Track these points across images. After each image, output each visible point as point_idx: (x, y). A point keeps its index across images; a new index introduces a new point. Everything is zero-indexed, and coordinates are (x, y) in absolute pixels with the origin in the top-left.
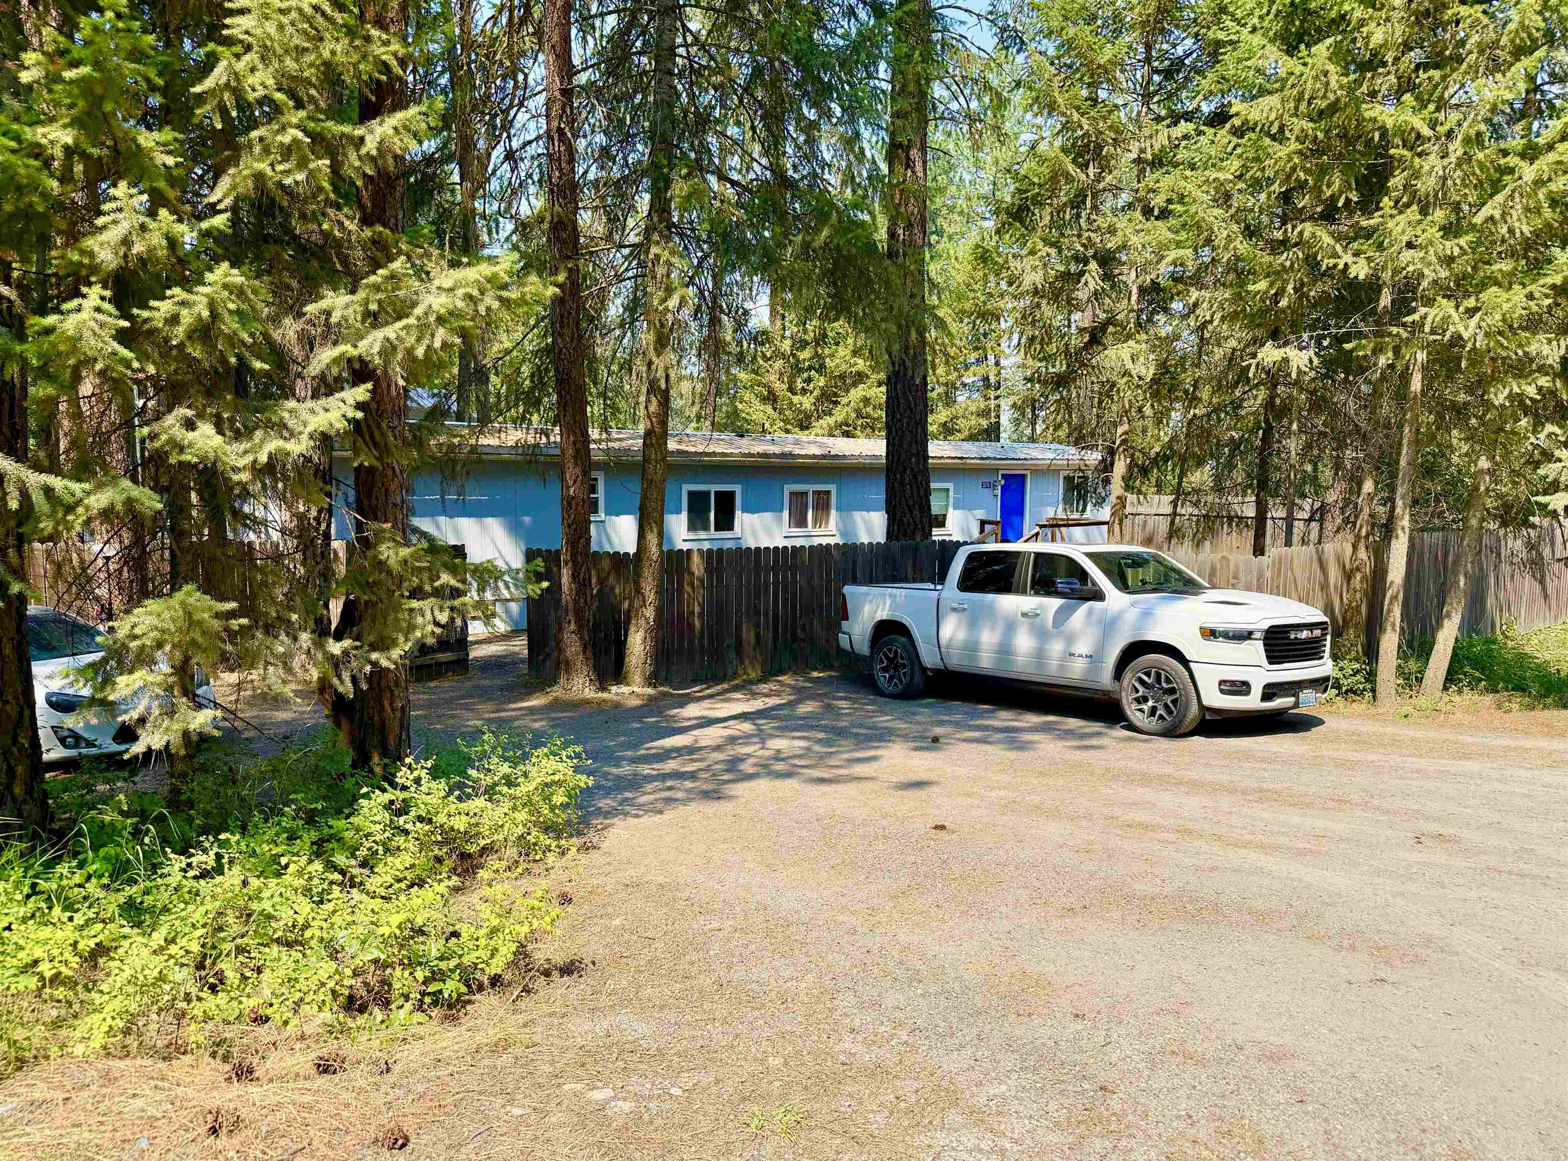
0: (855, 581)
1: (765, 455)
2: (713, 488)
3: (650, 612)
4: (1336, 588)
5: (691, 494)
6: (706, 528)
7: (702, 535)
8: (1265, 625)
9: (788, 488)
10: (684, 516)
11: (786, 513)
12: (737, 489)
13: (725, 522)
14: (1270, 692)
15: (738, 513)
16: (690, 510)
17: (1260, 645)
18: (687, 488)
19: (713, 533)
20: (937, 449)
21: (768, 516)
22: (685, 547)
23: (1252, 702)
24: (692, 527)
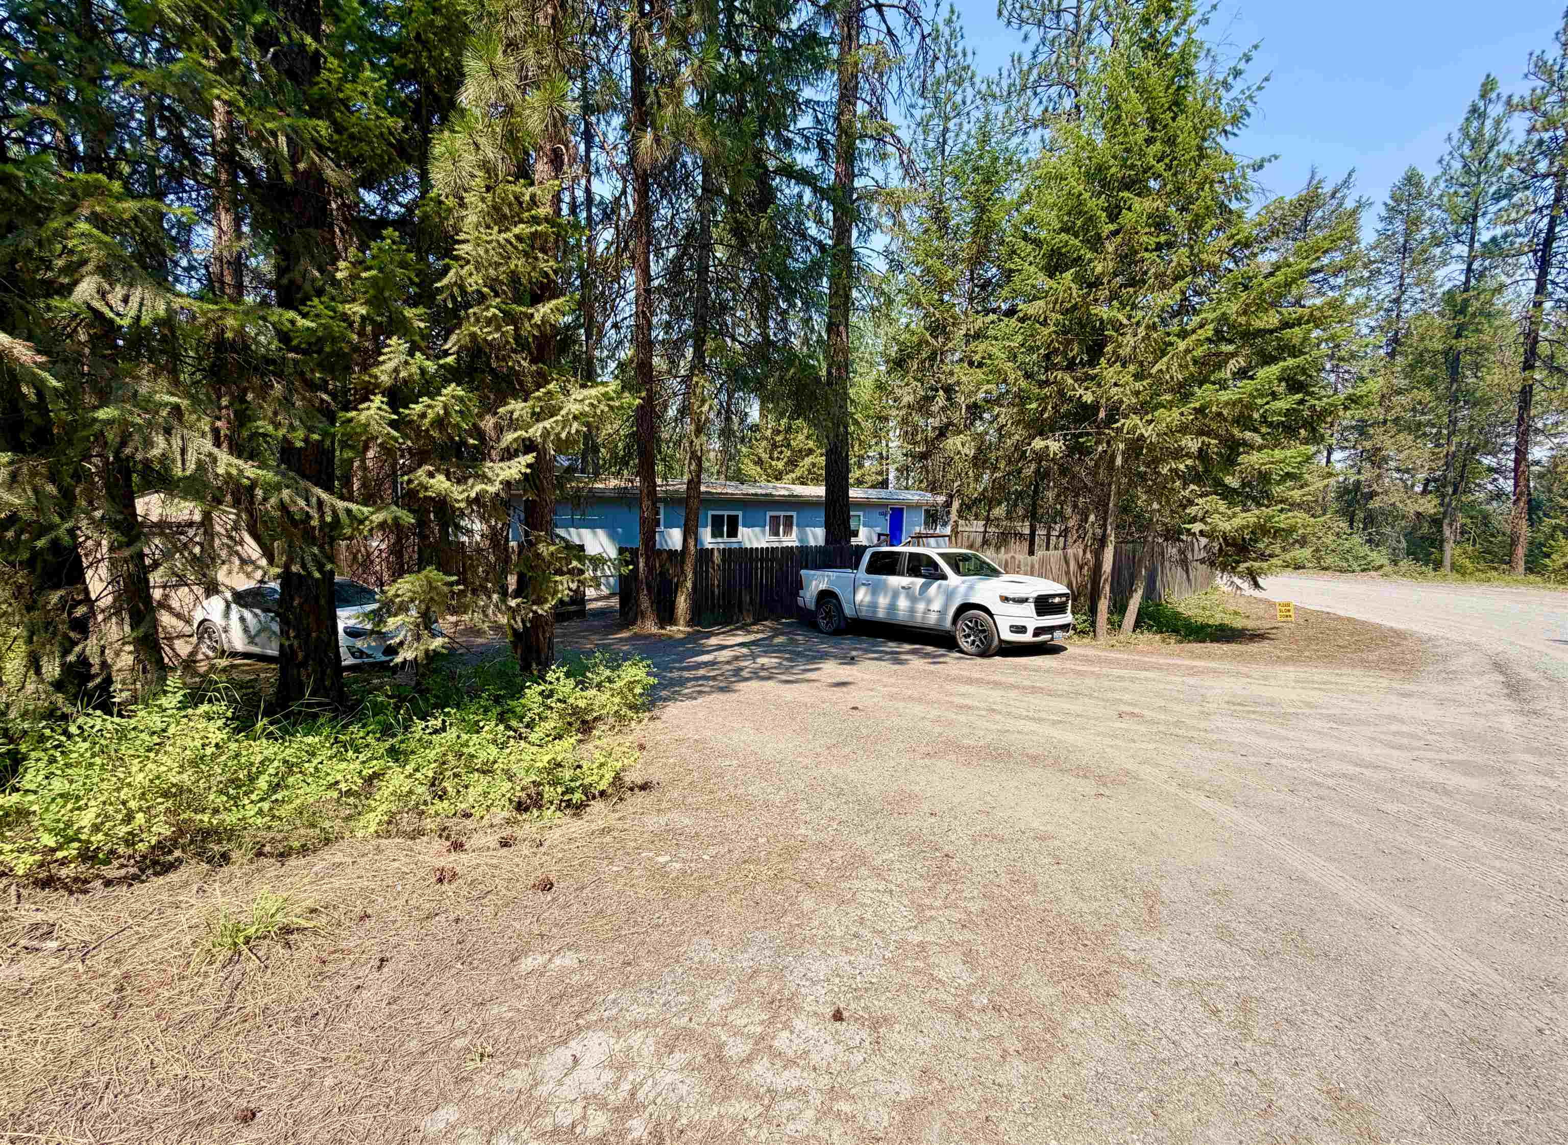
0: (807, 568)
1: (756, 495)
2: (726, 513)
3: (689, 584)
4: (1074, 574)
5: (713, 517)
6: (722, 536)
7: (720, 540)
8: (1035, 595)
9: (769, 514)
10: (709, 529)
11: (767, 528)
12: (740, 514)
13: (733, 533)
14: (1038, 632)
15: (740, 528)
16: (713, 526)
17: (1032, 606)
18: (711, 513)
19: (726, 539)
20: (854, 493)
21: (757, 530)
22: (710, 547)
23: (1028, 637)
24: (714, 535)
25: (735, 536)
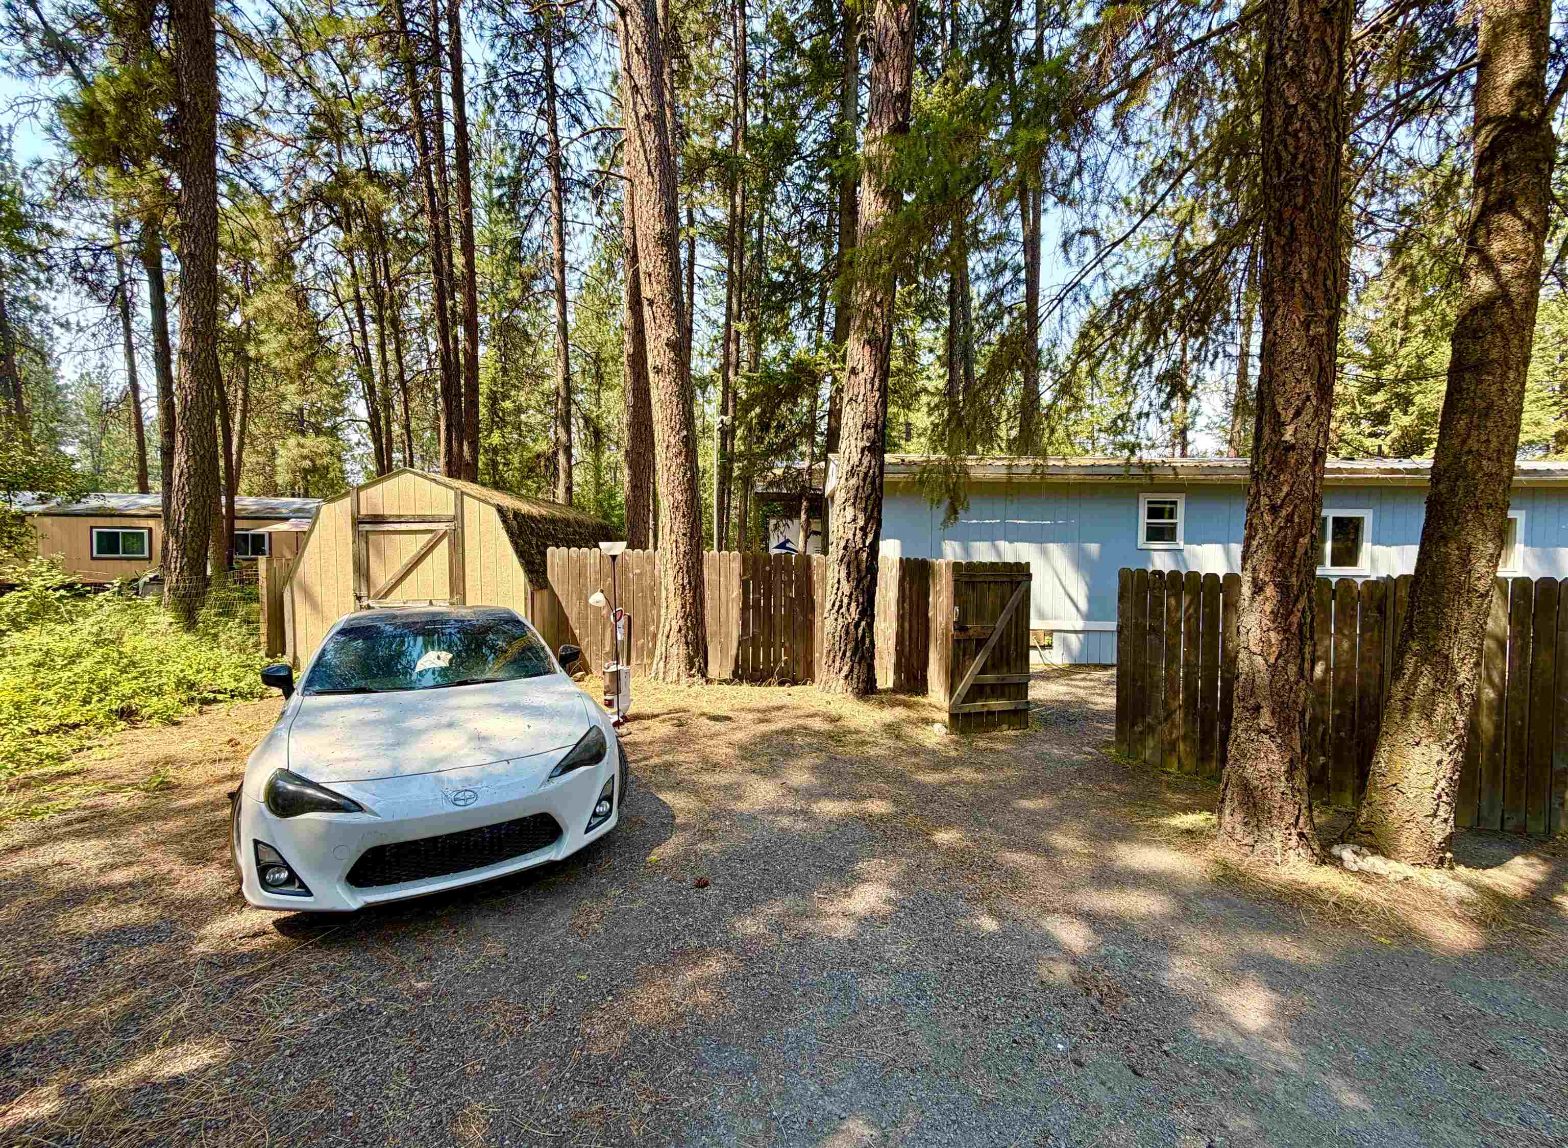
12: (1367, 516)
25: (1354, 560)
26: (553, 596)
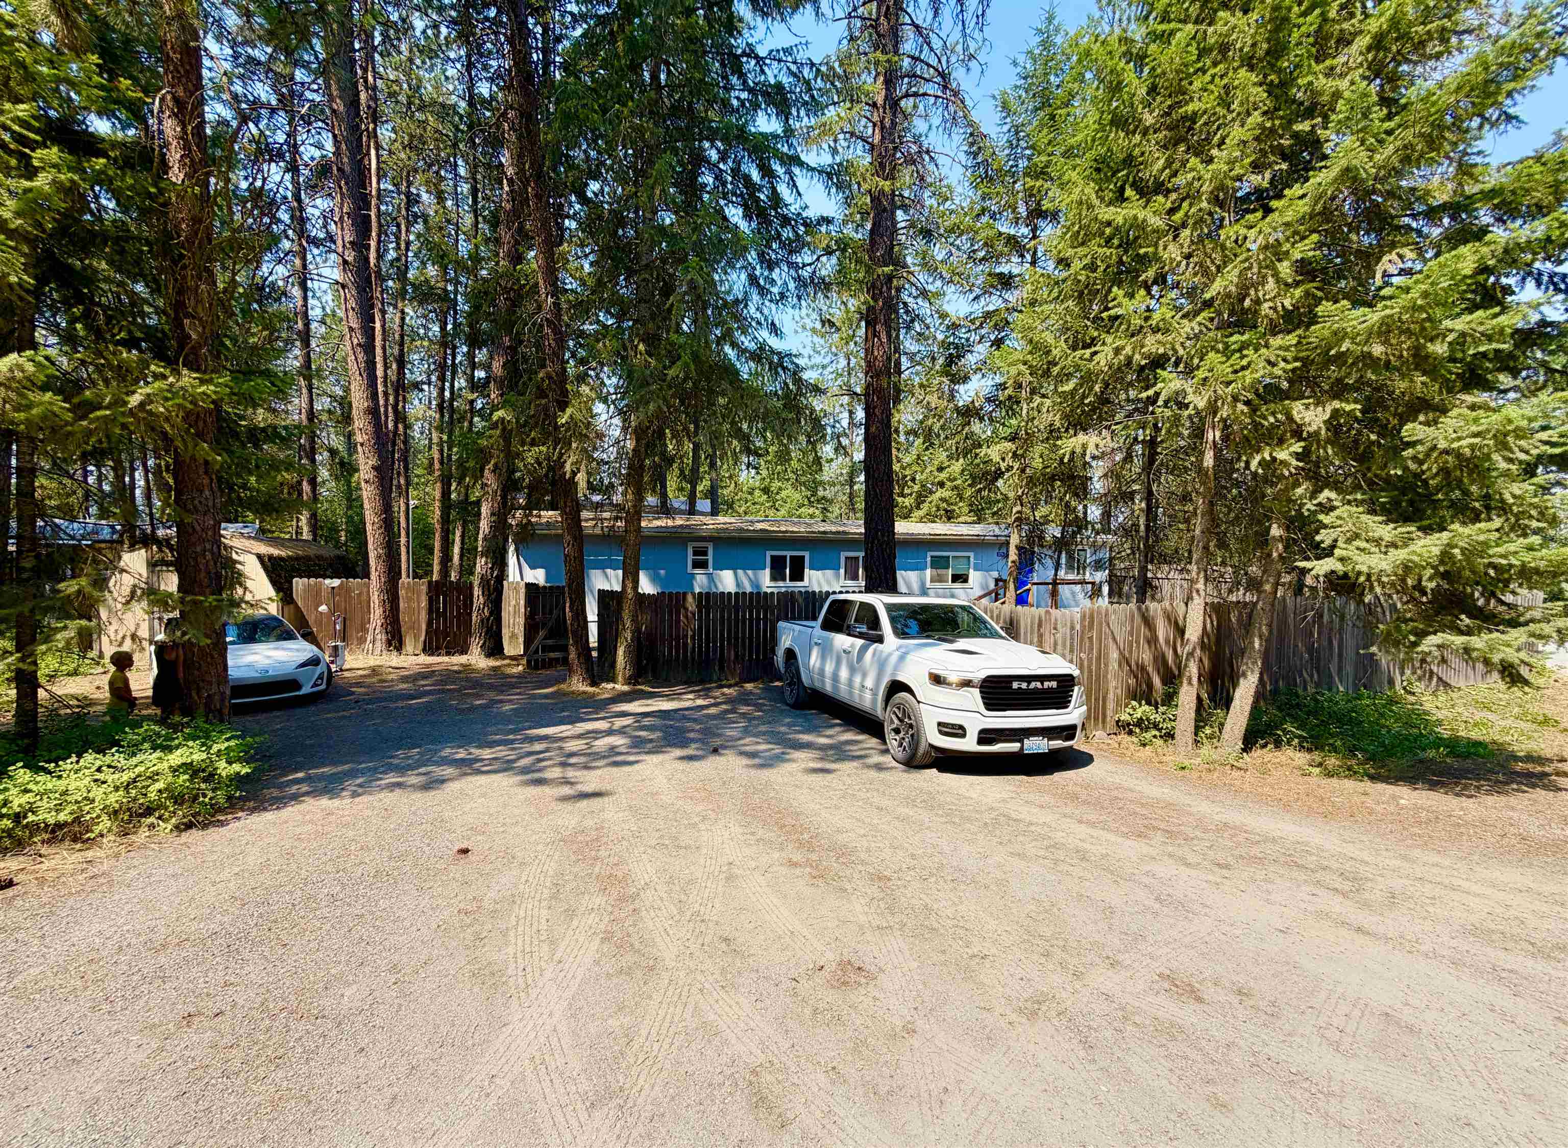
1: (824, 533)
2: (788, 554)
4: (1167, 642)
5: (773, 558)
6: (784, 579)
7: (781, 584)
8: (983, 675)
9: (843, 555)
10: (768, 571)
11: (842, 571)
12: (807, 555)
13: (798, 575)
14: (986, 737)
15: (807, 571)
16: (772, 568)
17: (976, 692)
18: (769, 554)
19: (788, 583)
21: (829, 573)
22: (769, 591)
23: (969, 744)
24: (774, 578)
25: (801, 579)
26: (297, 608)
